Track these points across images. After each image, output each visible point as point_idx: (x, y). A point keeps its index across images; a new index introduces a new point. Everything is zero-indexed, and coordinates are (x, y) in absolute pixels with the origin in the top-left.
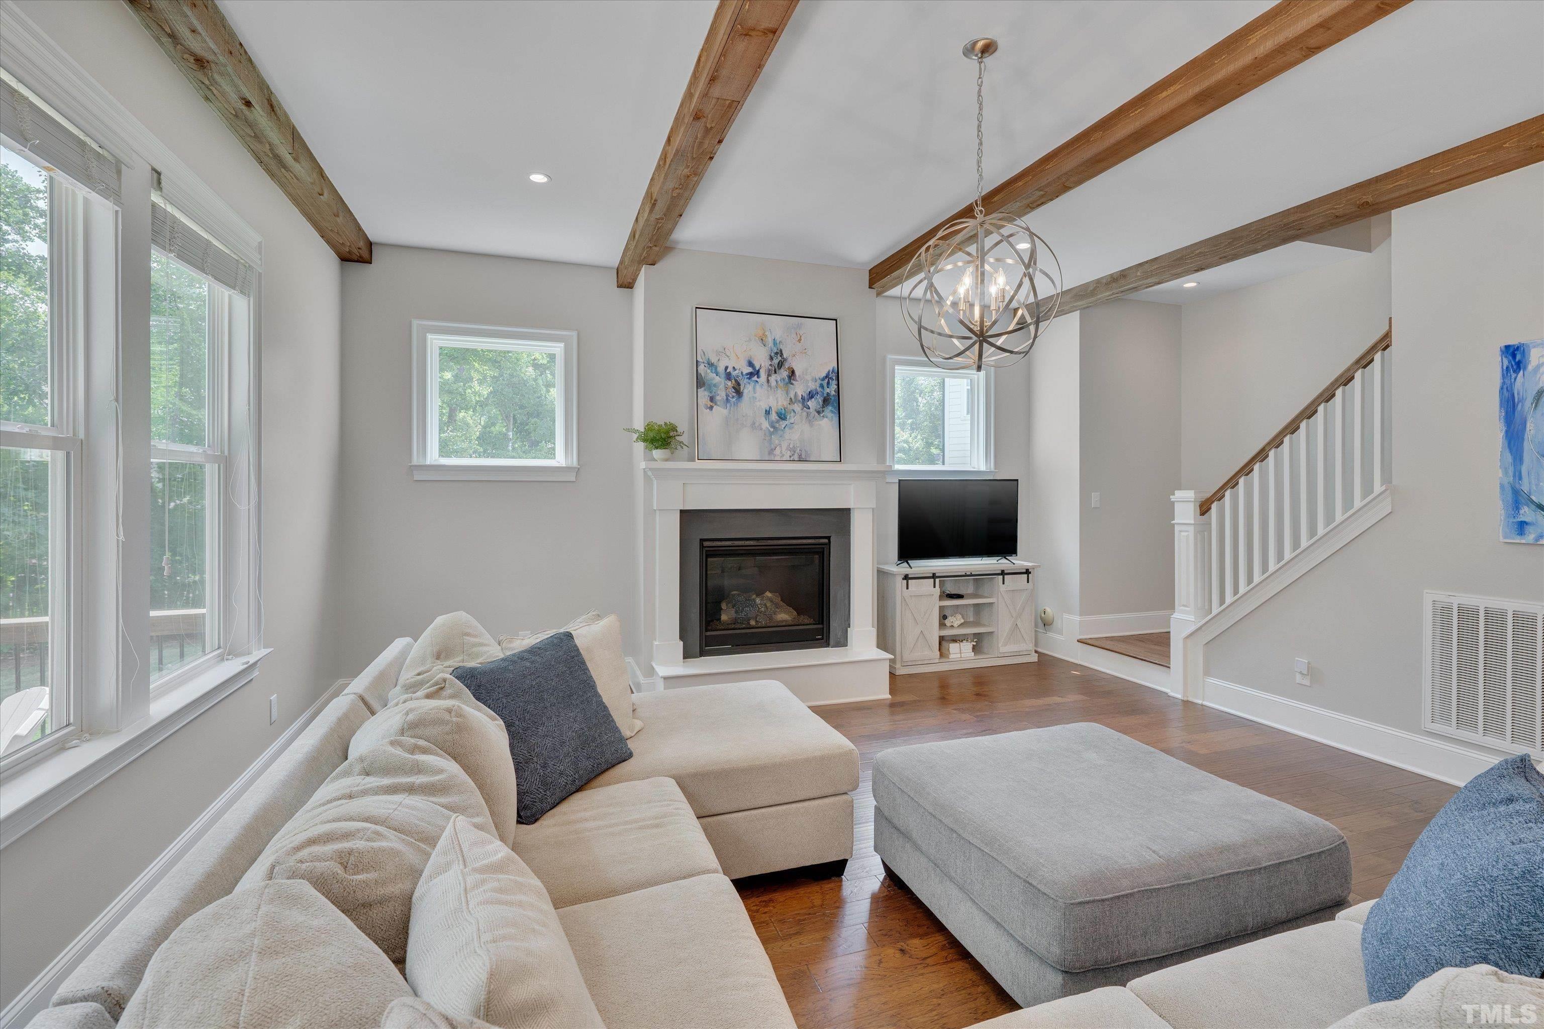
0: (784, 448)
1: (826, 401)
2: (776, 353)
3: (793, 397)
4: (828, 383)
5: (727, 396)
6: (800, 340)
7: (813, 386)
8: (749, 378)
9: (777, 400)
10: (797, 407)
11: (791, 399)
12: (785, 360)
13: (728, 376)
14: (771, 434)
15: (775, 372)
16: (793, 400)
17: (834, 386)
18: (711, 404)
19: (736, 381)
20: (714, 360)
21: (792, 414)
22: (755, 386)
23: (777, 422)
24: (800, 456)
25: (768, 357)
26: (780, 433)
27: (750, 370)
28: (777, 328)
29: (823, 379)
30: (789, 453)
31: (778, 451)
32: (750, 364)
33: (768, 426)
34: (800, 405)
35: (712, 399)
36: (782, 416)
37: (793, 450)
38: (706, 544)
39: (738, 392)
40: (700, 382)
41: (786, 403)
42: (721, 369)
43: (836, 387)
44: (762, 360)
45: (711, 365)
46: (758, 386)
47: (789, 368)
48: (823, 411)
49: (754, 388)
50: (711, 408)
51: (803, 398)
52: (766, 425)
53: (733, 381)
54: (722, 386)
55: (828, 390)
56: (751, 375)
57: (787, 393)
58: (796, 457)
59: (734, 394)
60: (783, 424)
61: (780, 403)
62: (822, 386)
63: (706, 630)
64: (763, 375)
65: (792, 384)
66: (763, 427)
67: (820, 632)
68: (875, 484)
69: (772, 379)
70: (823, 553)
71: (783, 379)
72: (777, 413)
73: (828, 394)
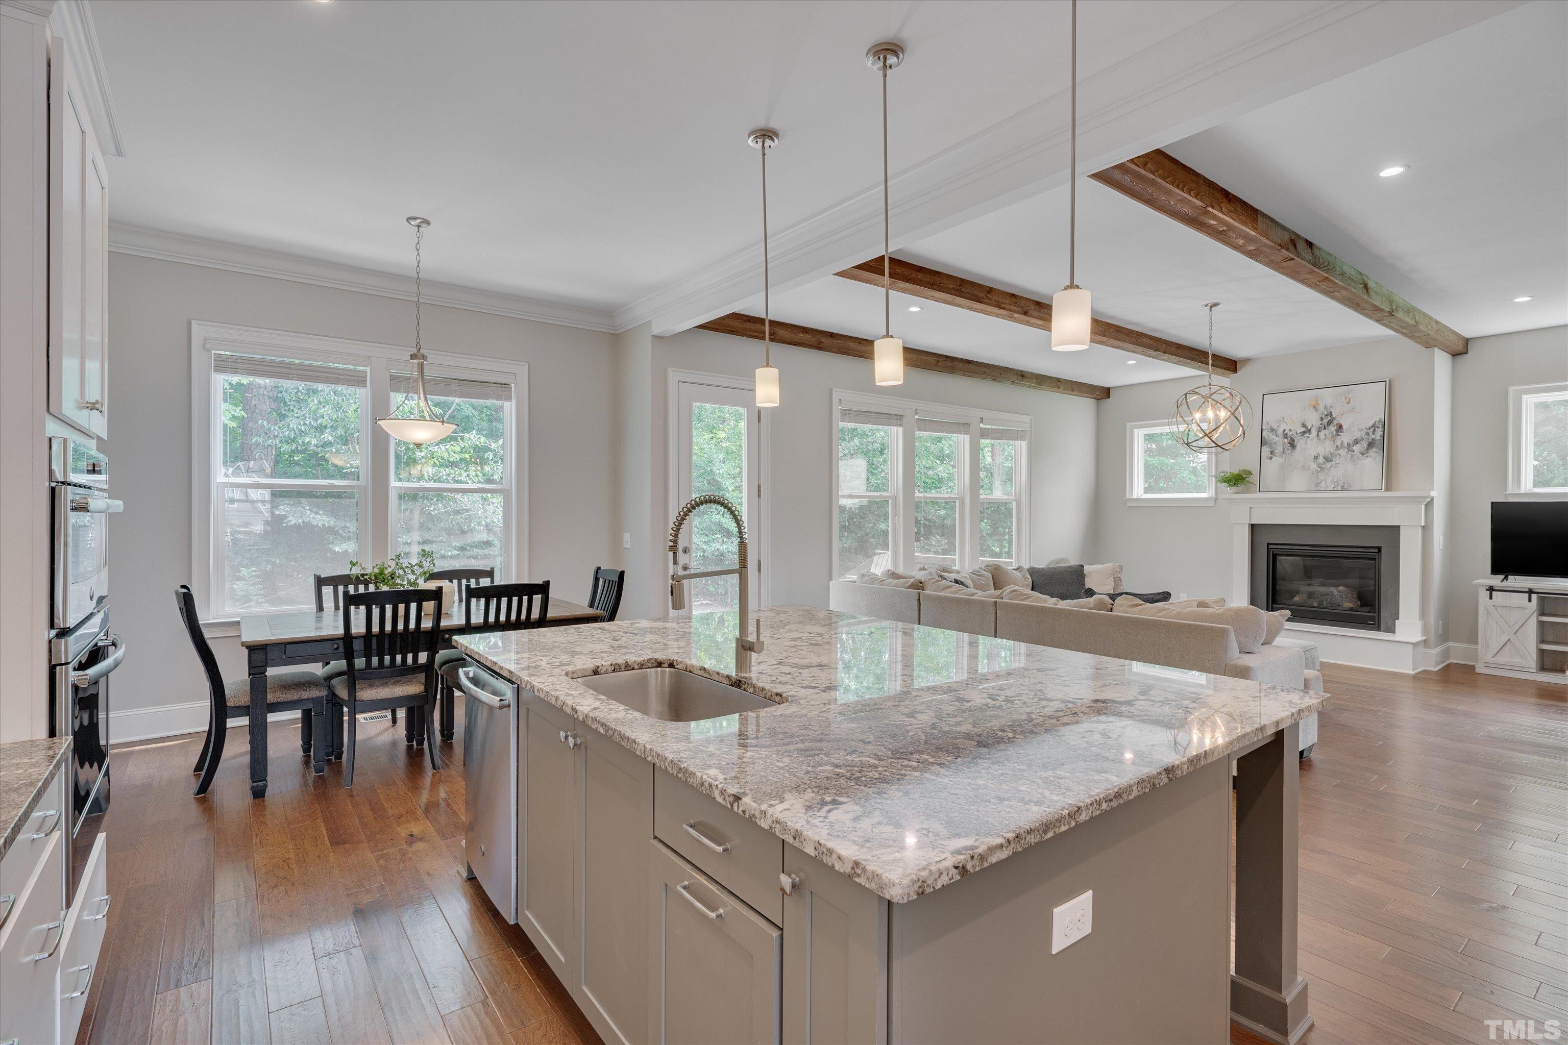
0: (1329, 482)
1: (1371, 445)
2: (1327, 415)
3: (1339, 445)
4: (1374, 431)
5: (1284, 449)
6: (1348, 403)
7: (1358, 435)
8: (1302, 436)
9: (1326, 447)
10: (1342, 452)
11: (1337, 446)
12: (1334, 419)
13: (1285, 436)
14: (1318, 472)
15: (1325, 428)
16: (1339, 447)
17: (1379, 432)
18: (1271, 455)
19: (1291, 438)
20: (1275, 427)
21: (1338, 457)
22: (1307, 440)
23: (1324, 463)
24: (1342, 487)
25: (1320, 419)
26: (1326, 471)
27: (1304, 429)
28: (1328, 397)
29: (1369, 429)
30: (1333, 485)
31: (1323, 484)
32: (1304, 425)
33: (1317, 468)
34: (1346, 450)
35: (1272, 452)
36: (1328, 459)
37: (1337, 483)
38: (1271, 546)
39: (1292, 445)
40: (1263, 442)
41: (1332, 450)
42: (1280, 431)
43: (1382, 433)
44: (1313, 420)
45: (1272, 430)
46: (1309, 441)
47: (1337, 424)
48: (1367, 453)
49: (1306, 442)
50: (1271, 458)
51: (1348, 444)
52: (1314, 466)
53: (1289, 439)
54: (1280, 443)
55: (1374, 436)
56: (1304, 433)
57: (1334, 442)
58: (1339, 488)
59: (1289, 447)
60: (1329, 465)
61: (1327, 450)
62: (1368, 434)
63: (1273, 603)
64: (1314, 432)
65: (1339, 435)
66: (1312, 468)
67: (1373, 618)
68: (1423, 506)
69: (1322, 434)
70: (1374, 559)
71: (1332, 433)
72: (1324, 457)
73: (1373, 439)
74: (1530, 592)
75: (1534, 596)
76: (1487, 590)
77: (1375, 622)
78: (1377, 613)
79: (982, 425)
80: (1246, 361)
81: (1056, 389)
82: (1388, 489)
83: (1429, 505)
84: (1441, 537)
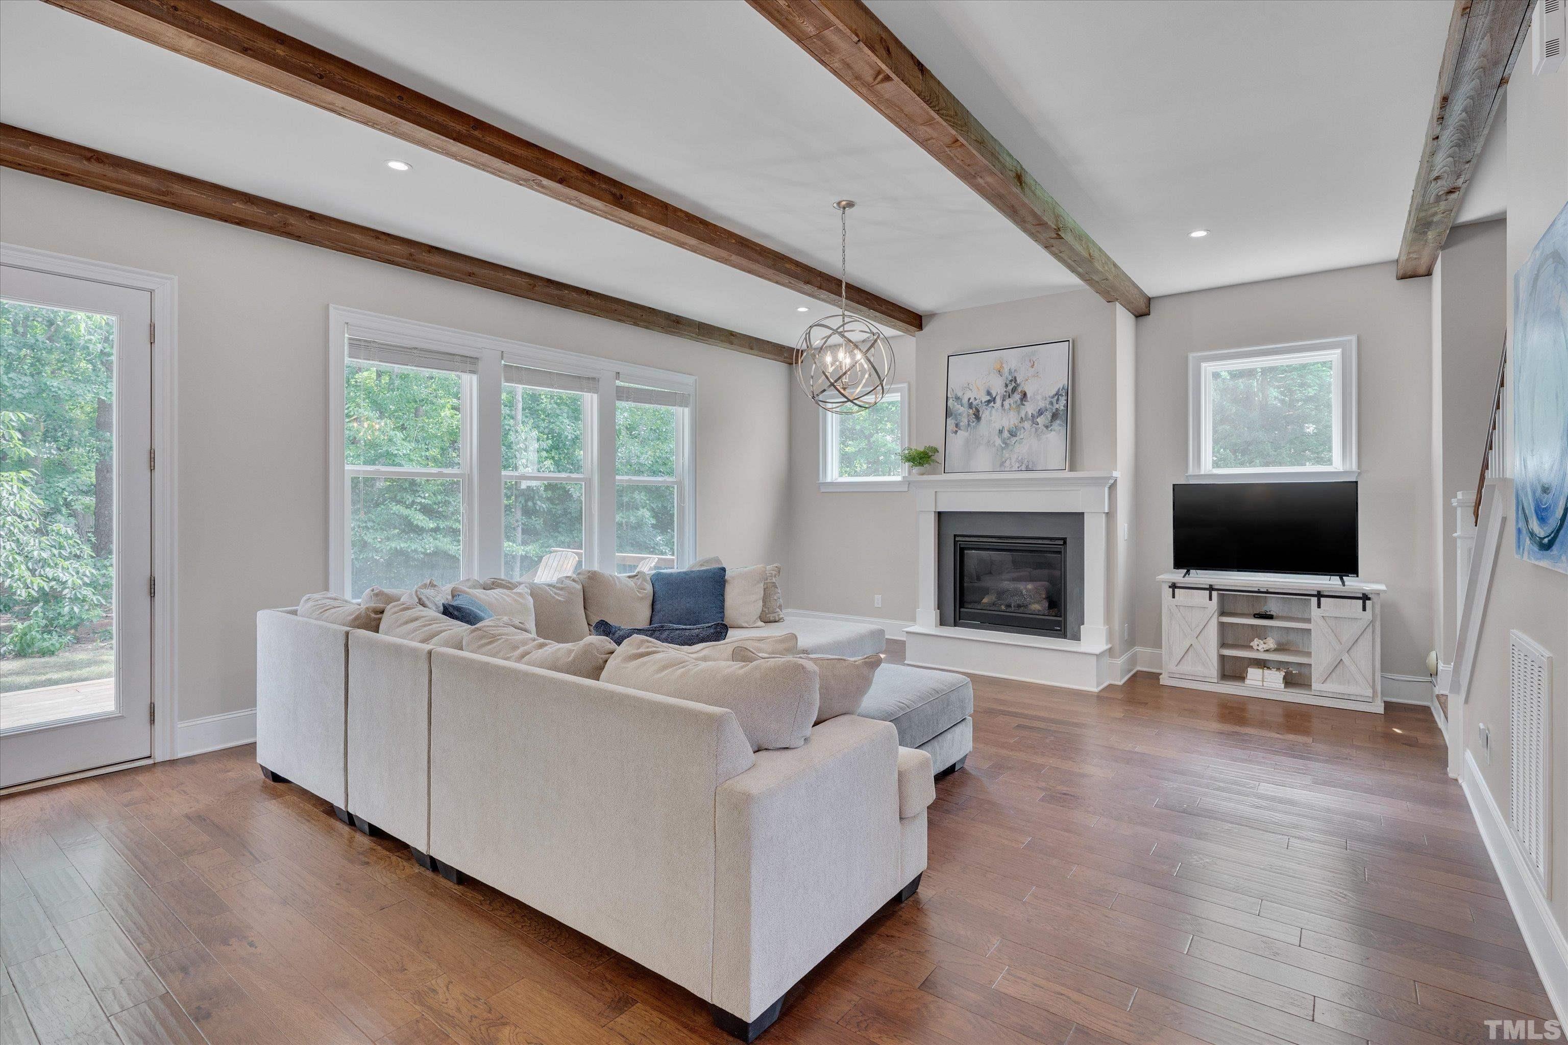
0: (1013, 460)
1: (1055, 416)
2: (1011, 381)
3: (1023, 416)
4: (1058, 400)
5: (969, 421)
6: (1032, 366)
7: (1042, 404)
8: (987, 405)
9: (1009, 420)
10: (1027, 425)
11: (1022, 418)
12: (1018, 385)
13: (970, 406)
14: (1003, 449)
15: (1009, 397)
16: (1024, 419)
17: (1063, 401)
18: (956, 429)
19: (976, 409)
20: (960, 394)
21: (1022, 430)
22: (992, 410)
23: (1009, 438)
24: (1027, 467)
25: (1004, 385)
26: (1010, 448)
27: (988, 398)
28: (1012, 359)
29: (1053, 397)
30: (1017, 465)
31: (1008, 463)
32: (989, 393)
33: (1001, 444)
34: (1030, 422)
35: (957, 425)
36: (1013, 434)
37: (1021, 462)
38: (957, 539)
39: (978, 417)
40: (948, 413)
41: (1016, 422)
42: (965, 401)
43: (1066, 402)
44: (998, 388)
45: (958, 398)
46: (994, 411)
47: (1021, 392)
48: (1051, 425)
49: (990, 412)
50: (956, 432)
51: (1033, 416)
52: (998, 442)
53: (974, 409)
54: (965, 415)
55: (1057, 406)
56: (989, 402)
57: (1019, 412)
58: (1023, 468)
59: (974, 420)
60: (1014, 439)
61: (1012, 422)
62: (1051, 403)
63: (961, 607)
64: (999, 401)
65: (1024, 405)
66: (997, 444)
67: (1058, 623)
68: (1106, 490)
69: (1006, 403)
70: (1060, 552)
71: (1016, 402)
72: (1009, 431)
73: (1057, 409)
74: (1211, 589)
75: (1214, 594)
76: (1170, 587)
77: (1061, 628)
78: (1063, 616)
79: (618, 383)
80: (932, 315)
82: (1072, 468)
83: (1113, 487)
84: (1126, 525)
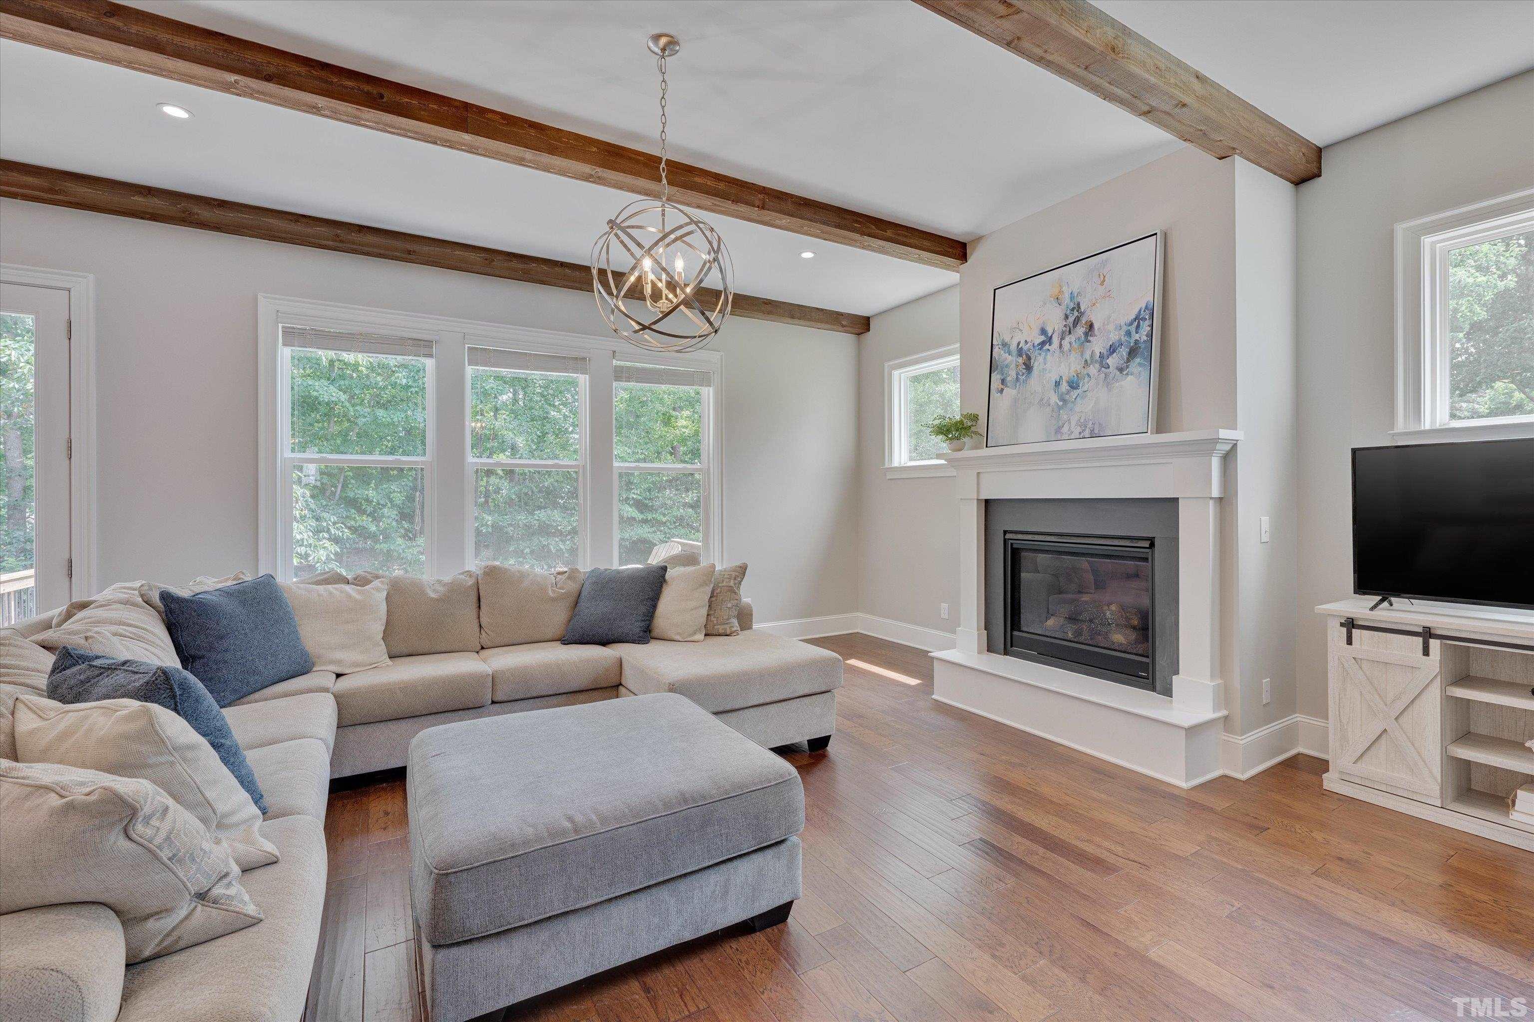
0: (1073, 423)
1: (1133, 352)
2: (1073, 309)
3: (1088, 358)
4: (1138, 327)
5: (1017, 374)
6: (1102, 283)
7: (1114, 337)
8: (1040, 349)
9: (1070, 366)
10: (1093, 370)
11: (1086, 361)
12: (1082, 314)
13: (1020, 352)
14: (1060, 408)
15: (1070, 333)
16: (1089, 362)
17: (1145, 328)
18: (1002, 387)
19: (1027, 355)
20: (1007, 340)
21: (1087, 379)
22: (1046, 355)
23: (1068, 393)
24: (1092, 431)
25: (1063, 317)
26: (1070, 405)
27: (1042, 338)
28: (1074, 277)
29: (1131, 324)
30: (1079, 429)
31: (1065, 429)
32: (1043, 331)
33: (1058, 401)
34: (1097, 366)
35: (1003, 382)
36: (1073, 385)
37: (1083, 426)
38: (1008, 536)
39: (1028, 367)
40: (993, 365)
41: (1079, 368)
42: (1013, 347)
43: (1149, 328)
44: (1055, 321)
45: (1005, 345)
46: (1049, 357)
47: (1086, 323)
48: (1127, 367)
49: (1045, 359)
50: (1002, 391)
51: (1101, 356)
52: (1054, 399)
53: (1024, 356)
54: (1013, 366)
55: (1137, 337)
56: (1043, 344)
57: (1082, 355)
58: (1087, 433)
59: (1024, 371)
60: (1075, 393)
61: (1073, 369)
62: (1128, 333)
63: (1012, 629)
64: (1056, 340)
65: (1089, 341)
66: (1052, 402)
67: (1145, 667)
68: (1215, 463)
69: (1066, 343)
70: (1146, 560)
71: (1079, 339)
72: (1068, 382)
73: (1136, 342)
74: (1427, 634)
75: (1434, 644)
76: (1342, 625)
77: (1148, 673)
78: (1151, 656)
79: (615, 362)
80: (979, 239)
81: (790, 320)
82: (1161, 427)
83: (1229, 458)
84: (1265, 520)
